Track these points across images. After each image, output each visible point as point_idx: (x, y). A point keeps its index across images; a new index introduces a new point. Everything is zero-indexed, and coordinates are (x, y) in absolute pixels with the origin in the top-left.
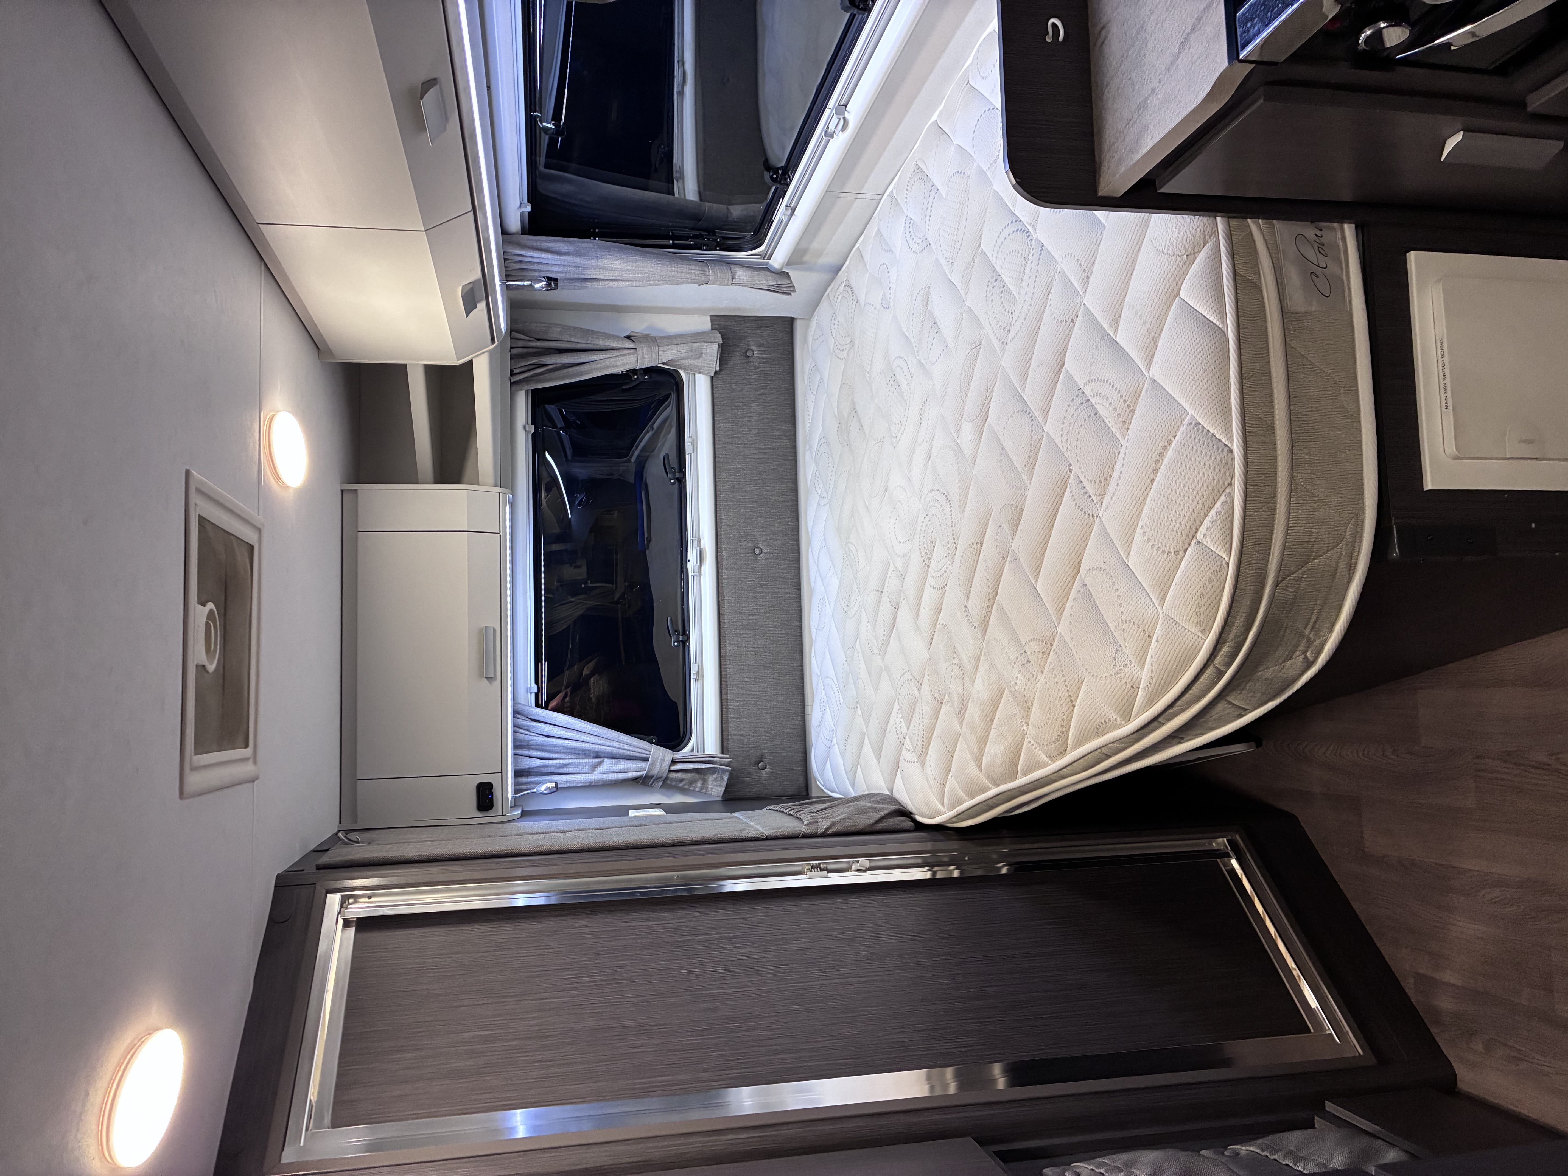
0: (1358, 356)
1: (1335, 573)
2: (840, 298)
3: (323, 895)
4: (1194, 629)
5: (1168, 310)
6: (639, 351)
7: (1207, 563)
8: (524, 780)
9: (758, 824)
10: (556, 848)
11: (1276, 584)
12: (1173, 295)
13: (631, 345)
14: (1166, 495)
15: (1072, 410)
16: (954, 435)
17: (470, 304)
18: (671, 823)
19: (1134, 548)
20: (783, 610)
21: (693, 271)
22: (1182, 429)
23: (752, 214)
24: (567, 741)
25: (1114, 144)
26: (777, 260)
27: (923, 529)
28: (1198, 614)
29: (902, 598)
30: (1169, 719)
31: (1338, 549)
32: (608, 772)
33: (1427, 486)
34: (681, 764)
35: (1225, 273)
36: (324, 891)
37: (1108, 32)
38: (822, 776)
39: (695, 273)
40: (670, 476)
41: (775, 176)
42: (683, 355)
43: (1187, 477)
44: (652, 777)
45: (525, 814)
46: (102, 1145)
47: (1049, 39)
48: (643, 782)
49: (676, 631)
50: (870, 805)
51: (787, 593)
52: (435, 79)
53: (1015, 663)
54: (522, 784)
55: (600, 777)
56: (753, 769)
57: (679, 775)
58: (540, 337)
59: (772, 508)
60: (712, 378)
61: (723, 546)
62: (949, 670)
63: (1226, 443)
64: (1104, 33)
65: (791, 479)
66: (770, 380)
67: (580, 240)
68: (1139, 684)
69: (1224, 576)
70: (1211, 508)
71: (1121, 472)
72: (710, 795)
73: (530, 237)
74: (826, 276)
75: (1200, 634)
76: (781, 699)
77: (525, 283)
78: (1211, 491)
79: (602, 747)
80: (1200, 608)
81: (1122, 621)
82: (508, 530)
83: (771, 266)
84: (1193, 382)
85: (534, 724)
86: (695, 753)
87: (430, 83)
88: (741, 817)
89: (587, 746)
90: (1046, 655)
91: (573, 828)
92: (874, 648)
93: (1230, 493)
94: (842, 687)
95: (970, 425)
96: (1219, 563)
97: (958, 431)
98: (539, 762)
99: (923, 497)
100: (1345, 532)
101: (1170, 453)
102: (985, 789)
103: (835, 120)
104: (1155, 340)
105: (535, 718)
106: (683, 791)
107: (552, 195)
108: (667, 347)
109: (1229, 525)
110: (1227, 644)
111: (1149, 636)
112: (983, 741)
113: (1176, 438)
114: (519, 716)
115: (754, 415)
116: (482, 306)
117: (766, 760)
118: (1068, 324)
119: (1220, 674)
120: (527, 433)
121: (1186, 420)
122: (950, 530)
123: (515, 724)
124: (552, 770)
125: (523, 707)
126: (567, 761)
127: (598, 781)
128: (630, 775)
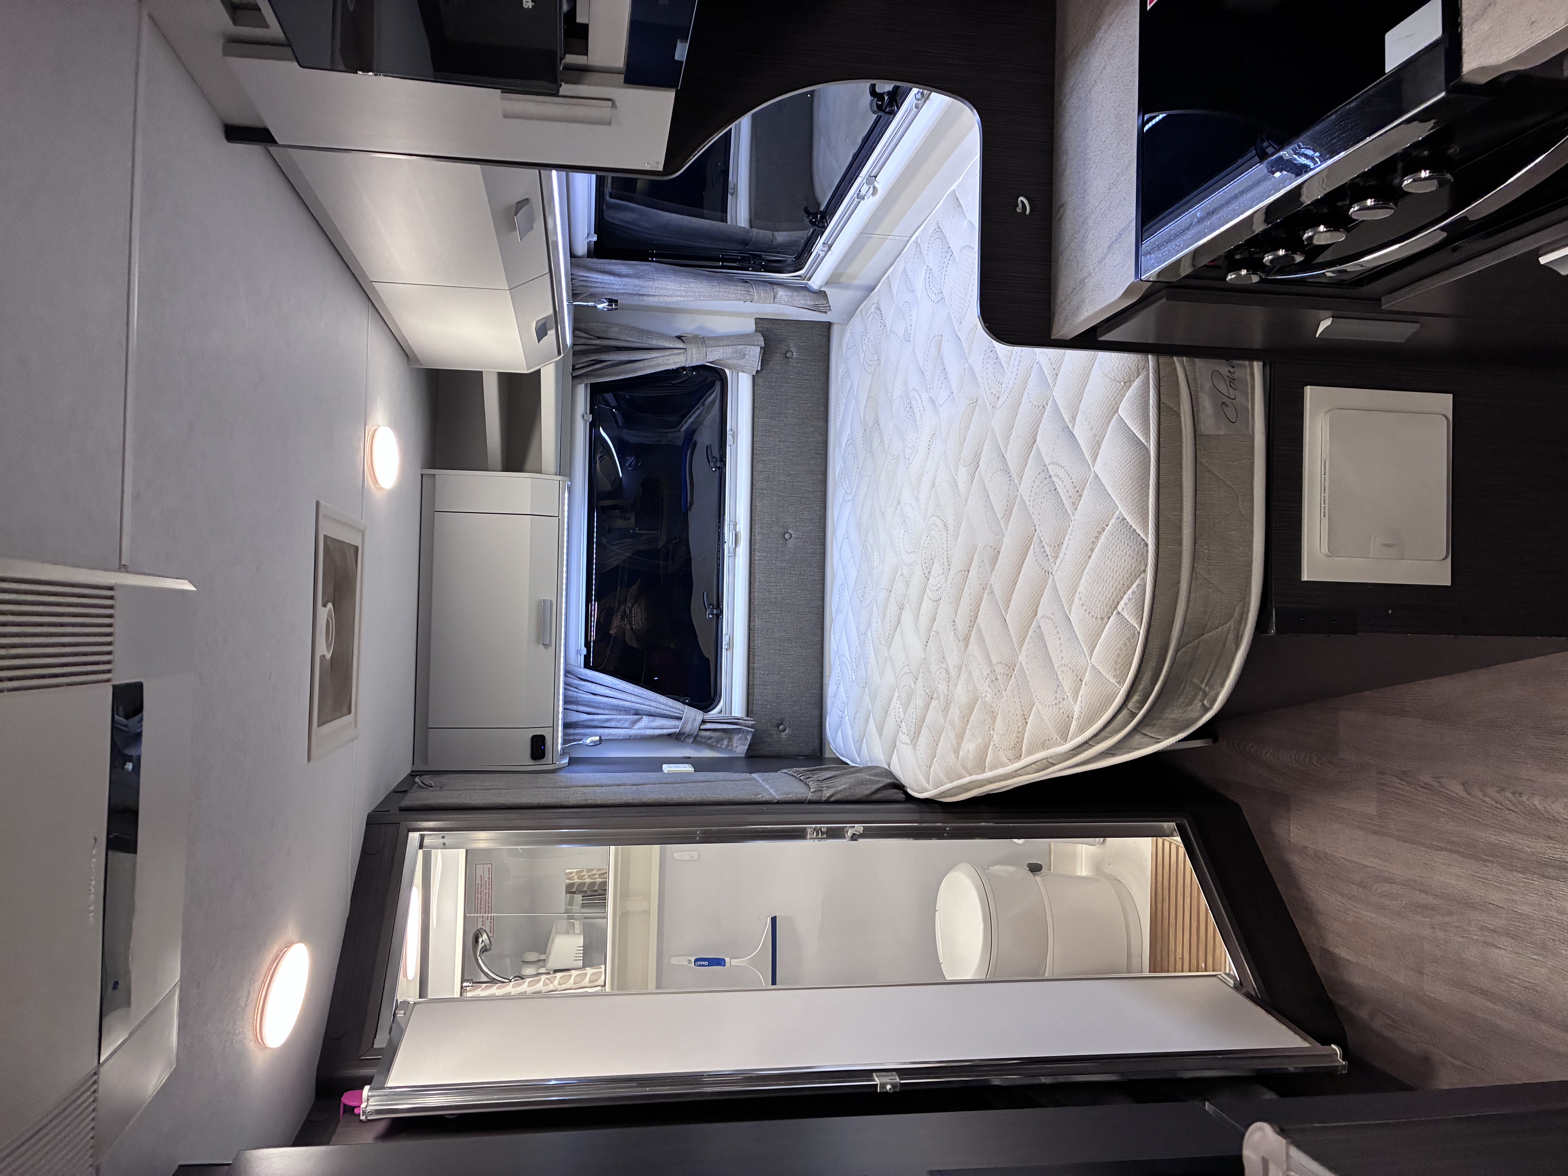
0: (1256, 470)
1: (1225, 644)
2: (870, 317)
3: (406, 833)
4: (1113, 681)
5: (1109, 422)
6: (689, 352)
7: (1123, 631)
8: (572, 731)
9: (771, 788)
10: (599, 802)
11: (1177, 650)
12: (1113, 411)
13: (681, 345)
14: (1097, 572)
15: (1038, 482)
16: (953, 472)
17: (541, 332)
18: (698, 782)
19: (1074, 606)
20: (808, 591)
21: (739, 292)
22: (1113, 521)
23: (794, 239)
24: (610, 700)
25: (1063, 303)
26: (816, 282)
27: (925, 546)
28: (1115, 670)
29: (906, 601)
30: (1098, 743)
31: (1228, 625)
32: (646, 728)
33: (1304, 578)
34: (710, 724)
35: (1151, 402)
36: (407, 830)
37: (1065, 211)
38: (834, 741)
39: (740, 294)
40: (712, 464)
41: (814, 220)
42: (728, 356)
43: (1113, 561)
44: (684, 734)
45: (573, 761)
46: (256, 1030)
47: (1019, 210)
48: (677, 738)
49: (711, 605)
50: (869, 777)
51: (812, 575)
52: (527, 199)
53: (986, 679)
54: (570, 735)
55: (638, 732)
56: (774, 731)
57: (708, 733)
58: (600, 336)
59: (802, 497)
60: (754, 376)
61: (757, 530)
62: (939, 672)
63: (1144, 538)
64: (1062, 210)
65: (821, 471)
66: (806, 380)
67: (640, 262)
68: (1073, 715)
69: (1136, 642)
70: (1129, 588)
71: (1068, 545)
72: (735, 752)
73: (595, 260)
74: (860, 294)
75: (1116, 684)
76: (802, 670)
77: (589, 304)
78: (1129, 574)
79: (642, 706)
80: (1117, 664)
81: (1062, 664)
82: (566, 514)
83: (810, 286)
84: (1122, 486)
85: (583, 683)
86: (723, 714)
87: (523, 203)
88: (759, 779)
89: (628, 704)
90: (1009, 677)
91: (613, 783)
92: (882, 638)
93: (1143, 578)
94: (855, 667)
95: (965, 469)
96: (1132, 632)
97: (957, 469)
98: (586, 717)
99: (927, 519)
100: (1234, 612)
101: (1103, 539)
102: (961, 777)
103: (865, 187)
104: (1099, 444)
105: (584, 678)
106: (711, 747)
107: (617, 222)
108: (713, 348)
109: (1141, 603)
110: (1138, 694)
111: (1081, 680)
112: (960, 737)
113: (1109, 526)
114: (569, 675)
115: (790, 412)
116: (552, 333)
117: (787, 724)
118: (1040, 409)
119: (1134, 715)
120: (585, 421)
121: (1116, 514)
122: (946, 553)
123: (566, 684)
124: (597, 724)
125: (574, 668)
126: (610, 717)
127: (636, 735)
128: (665, 731)
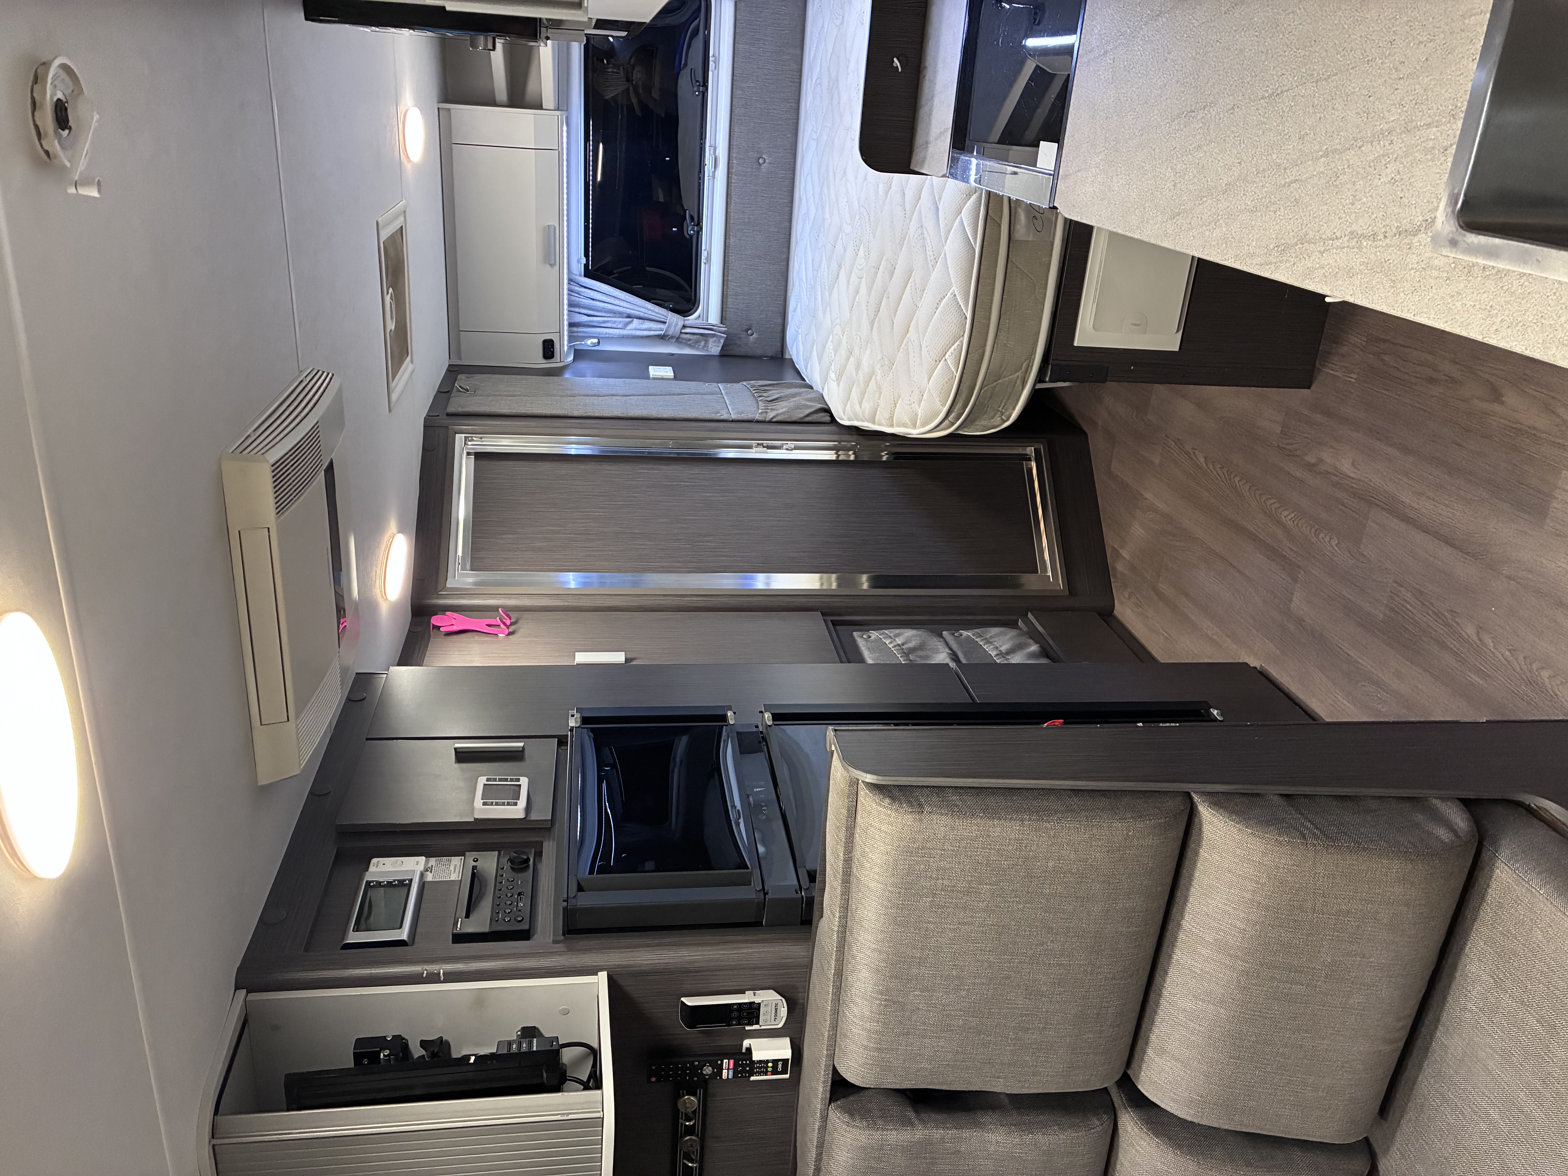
0: (1052, 267)
1: (1014, 386)
3: (454, 437)
4: (938, 403)
5: (953, 225)
7: (948, 372)
8: (575, 329)
9: (731, 403)
10: (596, 414)
11: (981, 388)
12: (958, 212)
14: (938, 325)
18: (674, 394)
19: (925, 340)
22: (949, 294)
24: (607, 304)
27: (857, 226)
29: (842, 264)
31: (1017, 374)
32: (636, 329)
33: (1077, 344)
34: (689, 328)
35: (981, 215)
36: (454, 434)
40: (695, 89)
43: (947, 321)
44: (668, 336)
45: (577, 356)
46: (381, 590)
48: (661, 338)
49: (692, 222)
51: (781, 199)
53: (879, 362)
54: (574, 332)
55: (630, 332)
56: (743, 335)
57: (688, 336)
59: (777, 125)
61: (734, 155)
63: (965, 312)
64: (925, 71)
68: (918, 416)
69: (954, 382)
70: (954, 344)
72: (710, 352)
75: (940, 406)
76: (769, 283)
78: (955, 335)
79: (634, 311)
80: (941, 395)
82: (565, 148)
85: (583, 289)
86: (700, 321)
88: (723, 392)
89: (621, 309)
90: (890, 369)
91: (607, 393)
92: (826, 283)
93: (962, 340)
94: (808, 295)
96: (952, 374)
98: (586, 318)
100: (1022, 366)
101: (942, 305)
104: (949, 232)
105: (584, 286)
106: (690, 346)
109: (960, 356)
111: (921, 399)
113: (946, 297)
114: (572, 283)
115: (769, 38)
117: (754, 329)
121: (952, 290)
122: (867, 243)
123: (569, 290)
124: (596, 324)
125: (575, 277)
126: (606, 319)
127: (629, 335)
128: (652, 333)
